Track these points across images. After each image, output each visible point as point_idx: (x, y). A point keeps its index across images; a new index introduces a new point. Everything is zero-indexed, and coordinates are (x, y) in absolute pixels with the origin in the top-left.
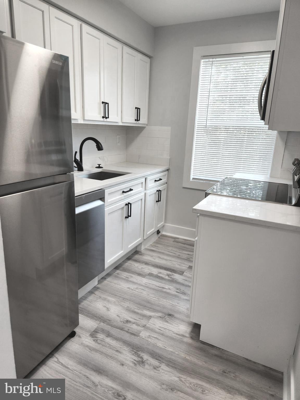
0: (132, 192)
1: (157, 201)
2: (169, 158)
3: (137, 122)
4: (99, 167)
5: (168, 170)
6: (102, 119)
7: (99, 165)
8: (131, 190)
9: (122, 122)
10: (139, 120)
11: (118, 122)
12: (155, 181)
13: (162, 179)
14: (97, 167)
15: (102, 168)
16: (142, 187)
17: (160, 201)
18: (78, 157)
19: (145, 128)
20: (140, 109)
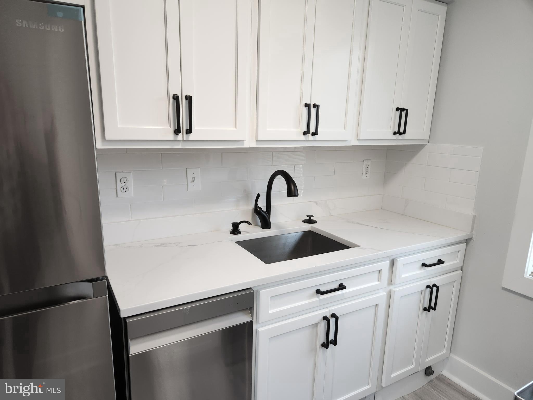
0: (344, 291)
1: (425, 309)
2: (474, 214)
3: (400, 137)
4: (310, 220)
5: (467, 241)
6: (303, 137)
7: (310, 217)
8: (342, 287)
9: (358, 140)
10: (404, 133)
11: (347, 140)
12: (424, 265)
13: (443, 262)
14: (305, 221)
15: (314, 222)
16: (379, 279)
17: (434, 309)
18: (262, 204)
19: (423, 150)
20: (407, 110)
